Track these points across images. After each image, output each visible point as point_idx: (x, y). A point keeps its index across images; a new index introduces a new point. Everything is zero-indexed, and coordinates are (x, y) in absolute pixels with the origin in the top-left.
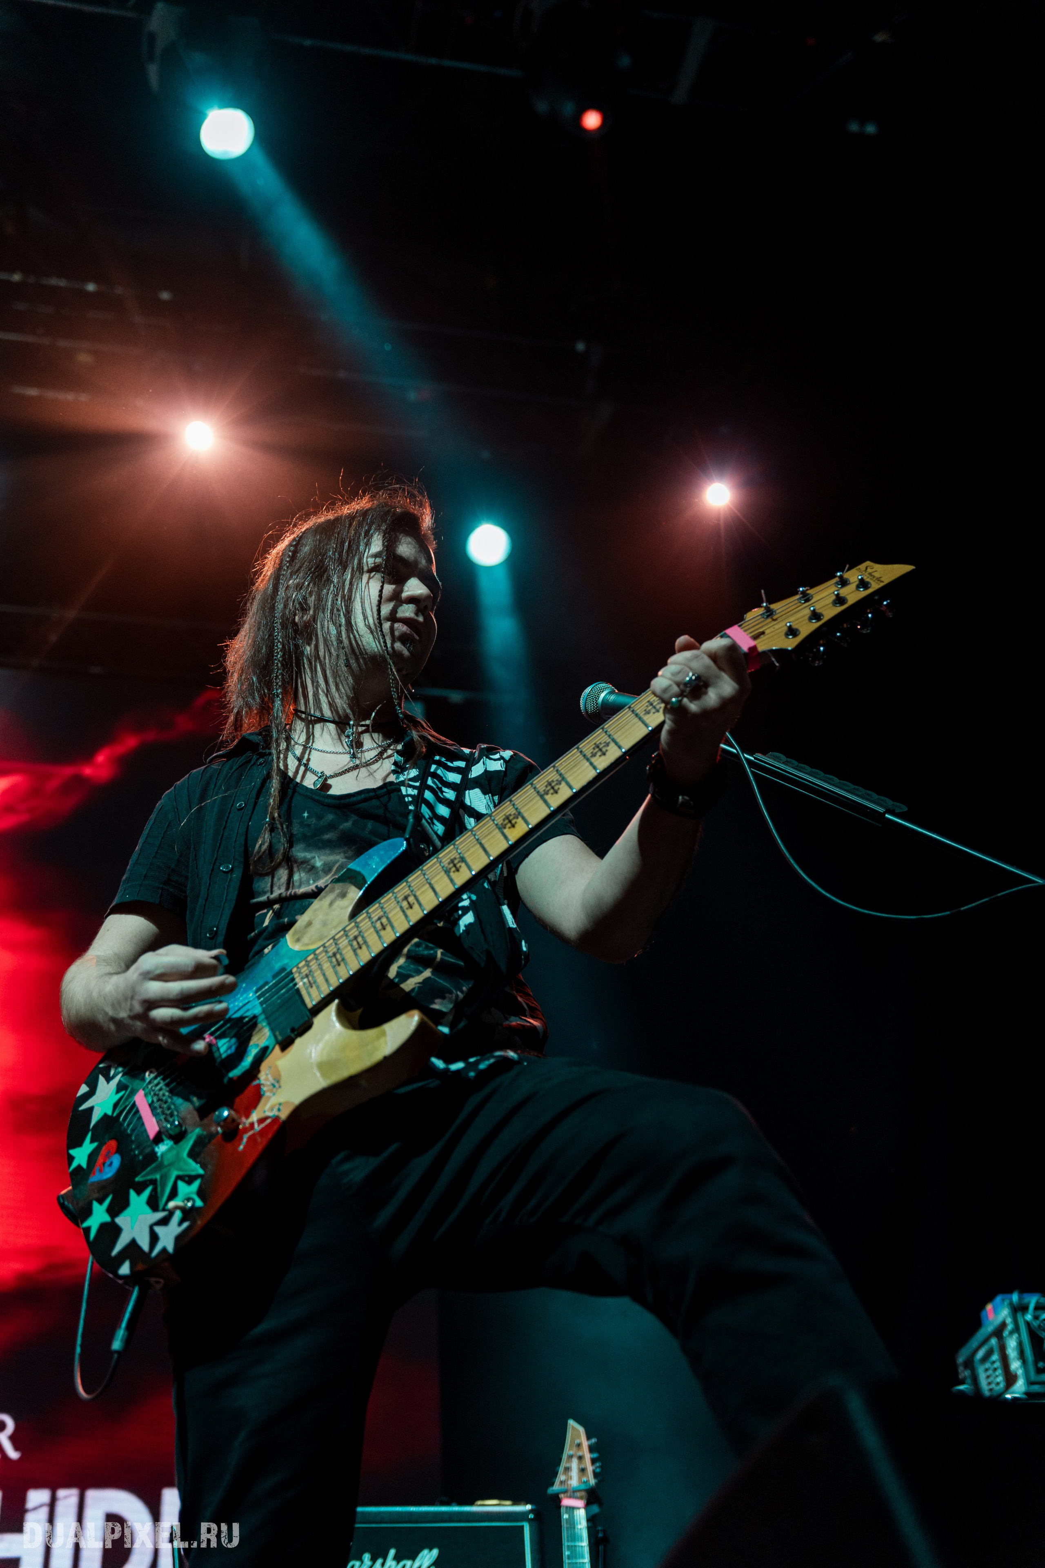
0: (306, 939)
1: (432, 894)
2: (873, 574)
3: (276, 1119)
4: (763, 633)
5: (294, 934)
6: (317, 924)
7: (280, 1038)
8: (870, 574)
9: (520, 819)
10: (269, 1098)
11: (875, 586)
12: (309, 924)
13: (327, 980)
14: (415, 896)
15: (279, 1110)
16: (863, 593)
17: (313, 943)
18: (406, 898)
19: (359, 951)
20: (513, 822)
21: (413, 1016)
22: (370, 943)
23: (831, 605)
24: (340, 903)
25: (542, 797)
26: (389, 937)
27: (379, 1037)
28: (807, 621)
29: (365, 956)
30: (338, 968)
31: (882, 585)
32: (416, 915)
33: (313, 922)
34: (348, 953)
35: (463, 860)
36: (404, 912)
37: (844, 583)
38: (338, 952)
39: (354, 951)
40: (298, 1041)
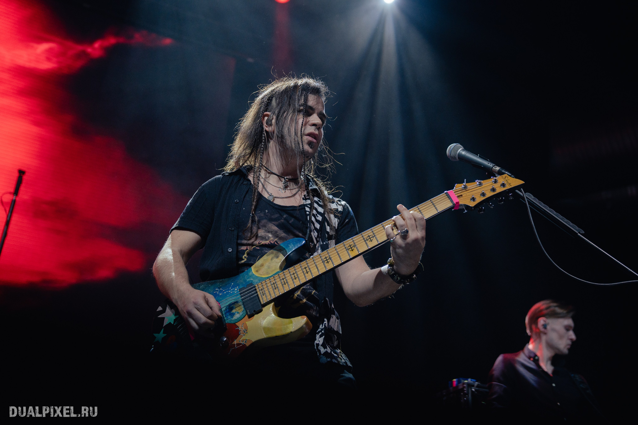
0: (261, 272)
1: (317, 269)
2: (508, 181)
3: (244, 345)
4: (462, 195)
5: (255, 267)
6: (265, 267)
7: (249, 313)
8: (506, 180)
9: (355, 248)
10: (242, 336)
11: (508, 187)
12: (262, 265)
13: (270, 294)
14: (309, 269)
15: (246, 342)
16: (503, 189)
17: (264, 275)
18: (305, 268)
19: (284, 285)
20: (353, 248)
21: (304, 318)
22: (289, 283)
23: (490, 190)
24: (275, 260)
25: (365, 241)
26: (297, 283)
27: (289, 323)
28: (480, 195)
29: (287, 289)
30: (275, 290)
31: (511, 187)
32: (309, 277)
33: (264, 265)
34: (280, 286)
35: (330, 258)
36: (304, 274)
37: (496, 182)
38: (275, 283)
39: (282, 285)
40: (256, 316)
